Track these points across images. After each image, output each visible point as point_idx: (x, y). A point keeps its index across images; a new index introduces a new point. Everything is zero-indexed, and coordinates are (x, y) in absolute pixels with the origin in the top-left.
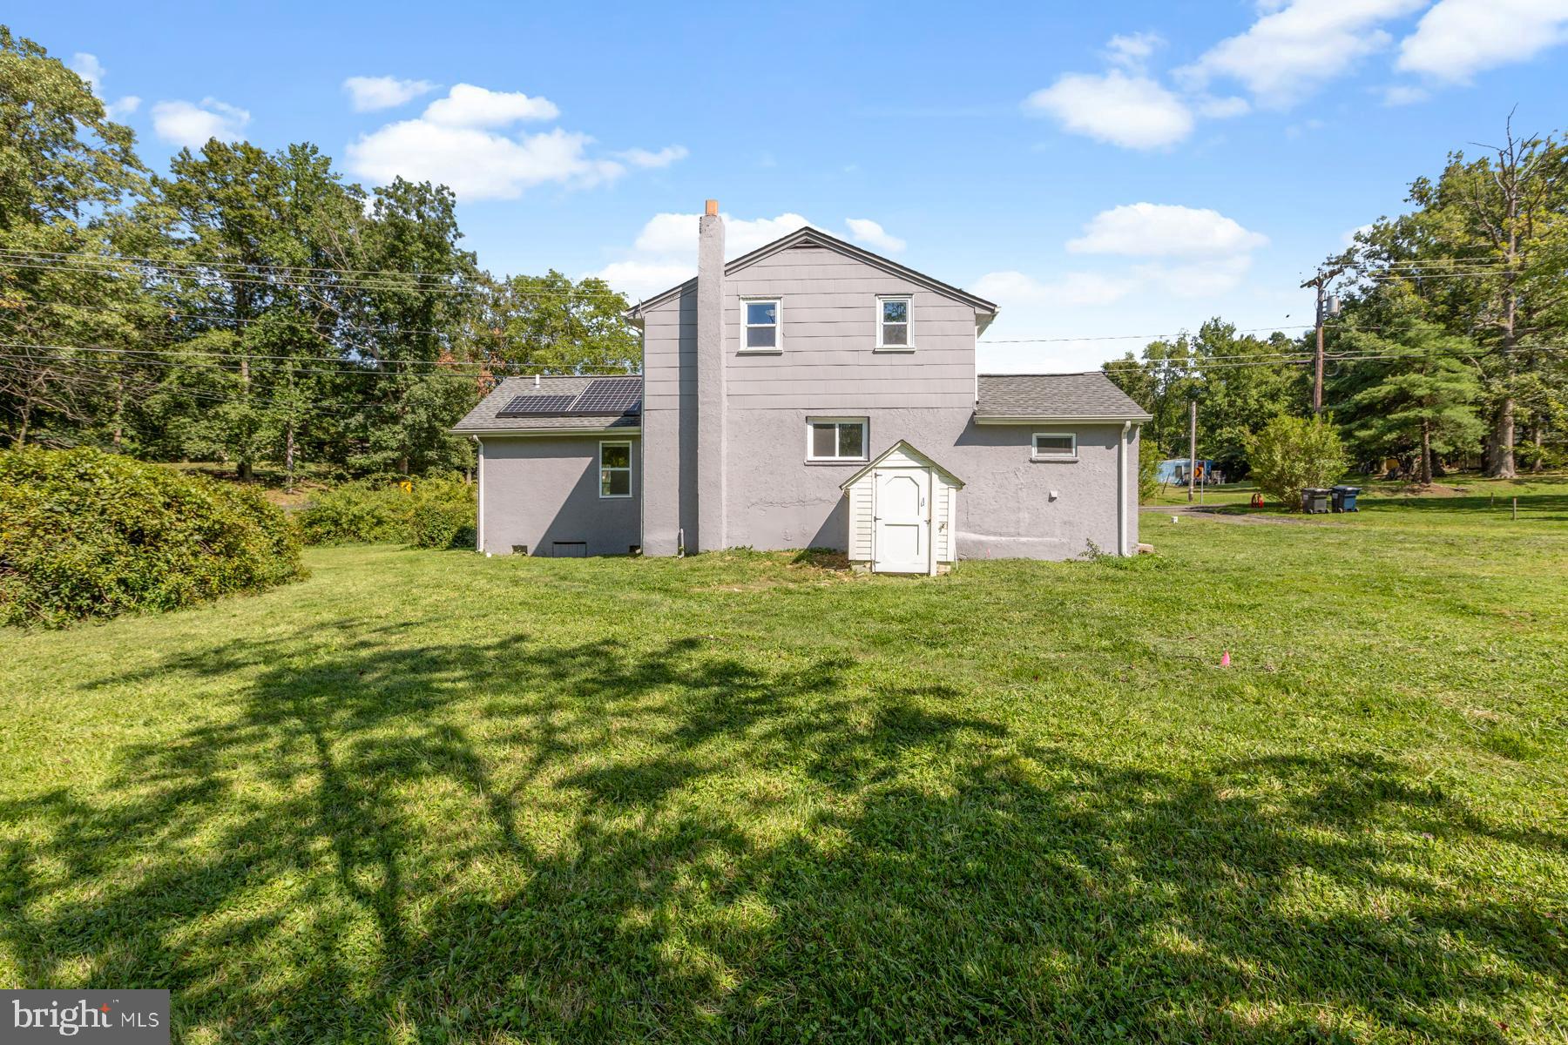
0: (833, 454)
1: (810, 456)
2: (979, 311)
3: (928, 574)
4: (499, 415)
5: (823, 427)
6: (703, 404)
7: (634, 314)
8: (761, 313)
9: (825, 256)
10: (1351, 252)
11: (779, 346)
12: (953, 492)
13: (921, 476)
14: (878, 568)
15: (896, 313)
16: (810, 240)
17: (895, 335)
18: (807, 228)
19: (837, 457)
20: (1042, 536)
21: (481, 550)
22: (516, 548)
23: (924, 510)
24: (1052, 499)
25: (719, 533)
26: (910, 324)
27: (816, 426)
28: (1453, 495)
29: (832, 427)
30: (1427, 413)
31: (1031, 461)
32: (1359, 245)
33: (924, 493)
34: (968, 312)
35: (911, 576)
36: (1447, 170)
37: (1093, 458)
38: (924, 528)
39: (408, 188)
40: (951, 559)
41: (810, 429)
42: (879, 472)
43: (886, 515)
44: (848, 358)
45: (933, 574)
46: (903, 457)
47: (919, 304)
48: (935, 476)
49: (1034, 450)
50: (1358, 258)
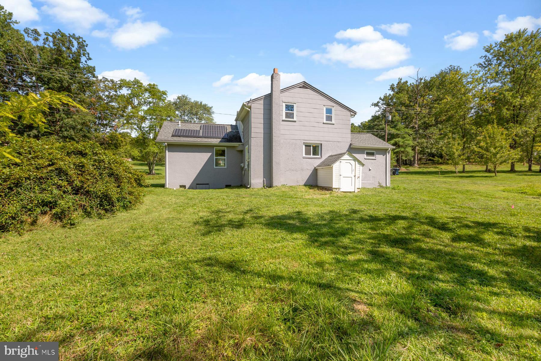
0: (310, 155)
1: (304, 155)
2: (352, 113)
3: (354, 192)
4: (173, 136)
5: (307, 146)
6: (275, 136)
7: (248, 104)
8: (290, 107)
9: (309, 91)
10: (378, 102)
11: (295, 119)
12: (361, 167)
13: (353, 162)
14: (341, 190)
15: (329, 111)
16: (305, 86)
17: (329, 118)
18: (304, 82)
19: (312, 156)
20: (367, 181)
21: (167, 187)
22: (181, 186)
23: (354, 172)
24: (370, 170)
25: (279, 180)
26: (333, 115)
27: (306, 146)
28: (406, 171)
29: (310, 146)
30: (402, 150)
31: (365, 159)
32: (380, 101)
33: (354, 168)
34: (348, 113)
35: (350, 192)
36: (398, 82)
37: (380, 158)
38: (353, 178)
39: (63, 35)
40: (360, 187)
41: (304, 146)
42: (341, 161)
43: (344, 174)
44: (316, 125)
45: (356, 192)
46: (348, 156)
47: (336, 109)
48: (357, 163)
49: (365, 155)
50: (380, 104)
